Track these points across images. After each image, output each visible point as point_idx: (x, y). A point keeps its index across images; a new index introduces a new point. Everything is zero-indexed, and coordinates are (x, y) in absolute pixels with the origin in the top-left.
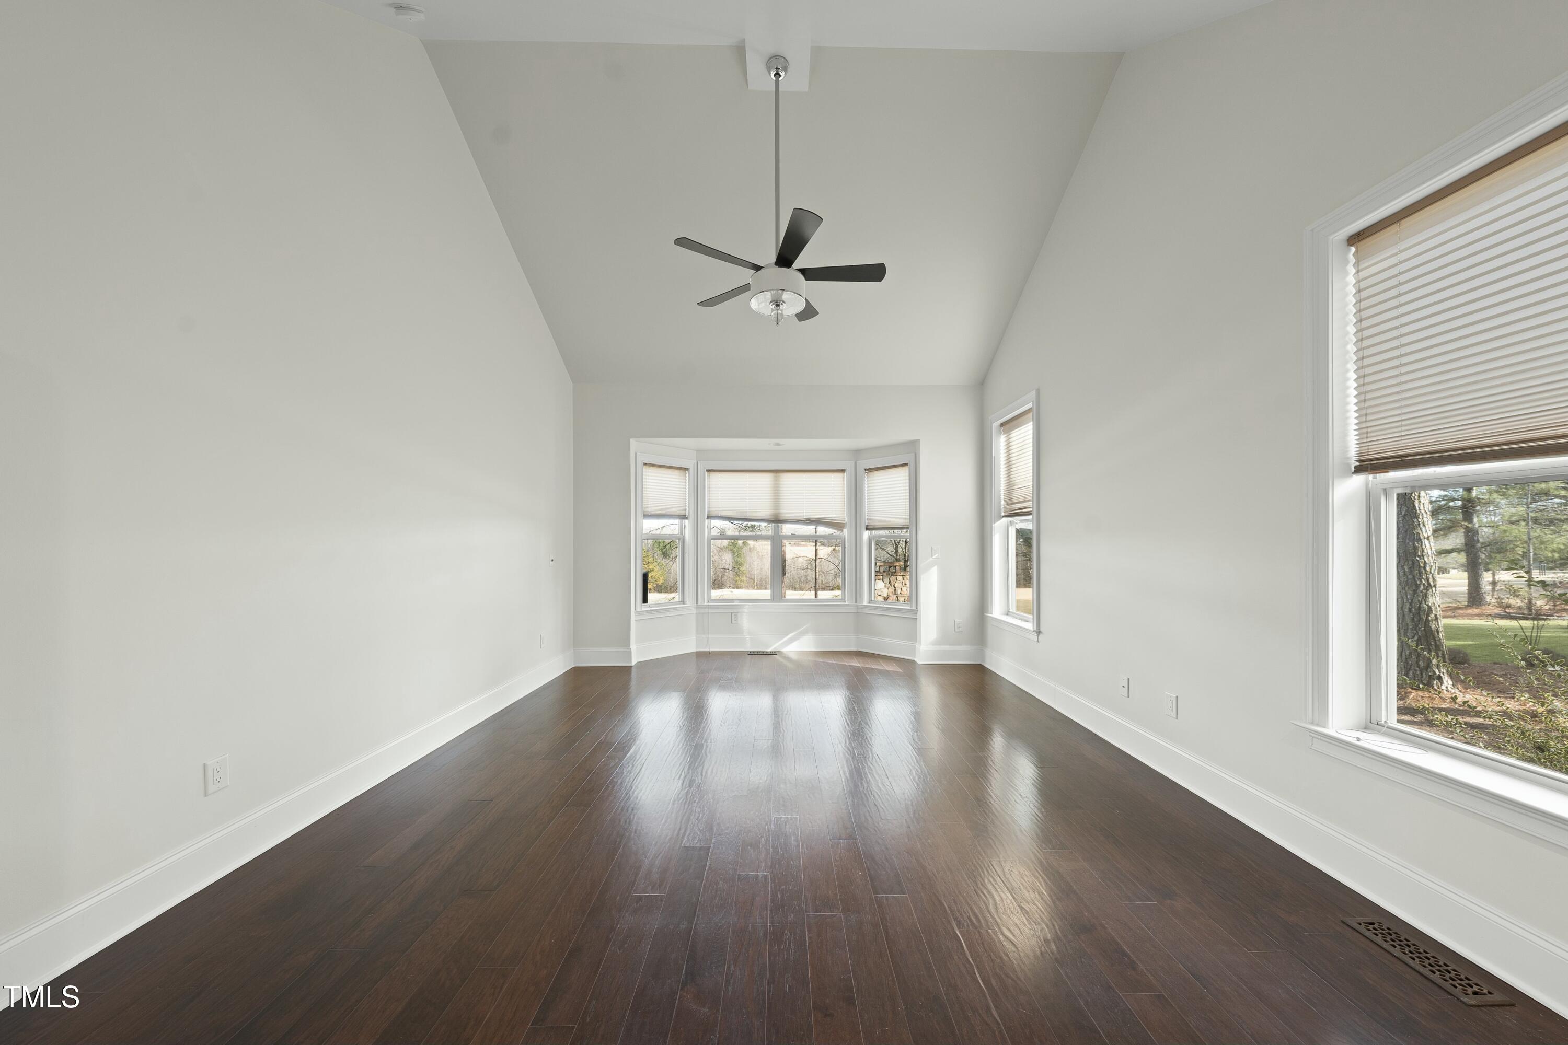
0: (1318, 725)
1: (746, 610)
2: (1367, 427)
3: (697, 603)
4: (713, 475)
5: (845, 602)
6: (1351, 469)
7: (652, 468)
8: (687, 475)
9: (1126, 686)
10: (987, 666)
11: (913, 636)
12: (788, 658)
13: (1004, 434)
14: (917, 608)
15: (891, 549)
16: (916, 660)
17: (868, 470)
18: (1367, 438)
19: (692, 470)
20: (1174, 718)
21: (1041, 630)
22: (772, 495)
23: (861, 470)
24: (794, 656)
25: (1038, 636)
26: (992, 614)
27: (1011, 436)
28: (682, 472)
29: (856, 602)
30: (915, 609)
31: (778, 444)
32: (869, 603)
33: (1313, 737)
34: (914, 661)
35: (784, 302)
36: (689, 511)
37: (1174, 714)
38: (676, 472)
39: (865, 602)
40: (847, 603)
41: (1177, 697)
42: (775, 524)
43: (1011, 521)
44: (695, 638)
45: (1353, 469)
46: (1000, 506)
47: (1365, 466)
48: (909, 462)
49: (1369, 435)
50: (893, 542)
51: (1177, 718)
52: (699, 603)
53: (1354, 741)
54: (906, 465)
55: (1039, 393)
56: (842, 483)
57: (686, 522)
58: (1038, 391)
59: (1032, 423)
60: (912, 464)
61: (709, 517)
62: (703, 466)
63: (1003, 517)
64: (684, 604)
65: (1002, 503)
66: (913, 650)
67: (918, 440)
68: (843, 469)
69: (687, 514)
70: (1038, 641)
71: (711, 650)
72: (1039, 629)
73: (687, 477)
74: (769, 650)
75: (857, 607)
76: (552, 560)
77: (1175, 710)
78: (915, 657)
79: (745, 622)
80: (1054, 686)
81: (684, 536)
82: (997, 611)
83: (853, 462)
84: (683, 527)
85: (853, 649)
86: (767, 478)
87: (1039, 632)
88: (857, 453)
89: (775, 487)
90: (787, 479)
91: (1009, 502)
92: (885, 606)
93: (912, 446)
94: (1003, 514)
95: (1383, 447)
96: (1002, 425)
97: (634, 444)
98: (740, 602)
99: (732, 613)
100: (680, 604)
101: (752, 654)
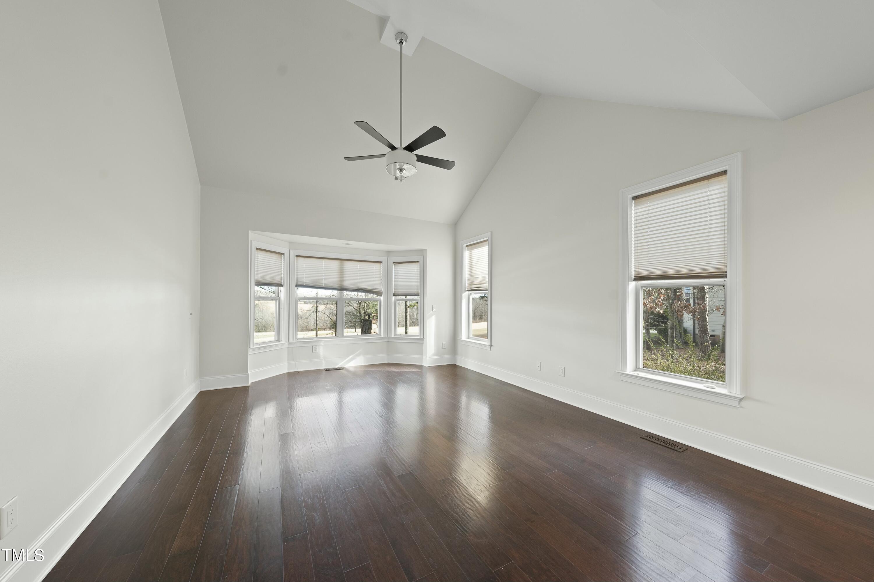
0: (623, 371)
1: (322, 344)
2: (638, 265)
3: (289, 341)
4: (301, 259)
5: (381, 336)
6: (632, 279)
7: (261, 251)
8: (283, 258)
9: (540, 366)
10: (458, 364)
11: (421, 352)
12: (348, 370)
13: (467, 251)
14: (424, 337)
15: (356, 305)
16: (423, 365)
17: (395, 263)
18: (638, 268)
19: (287, 255)
20: (563, 376)
21: (493, 344)
22: (339, 274)
23: (391, 263)
24: (352, 369)
25: (491, 348)
26: (461, 338)
27: (472, 252)
28: (279, 256)
29: (388, 336)
30: (423, 338)
31: (348, 244)
32: (395, 336)
33: (621, 376)
34: (422, 365)
35: (405, 170)
36: (284, 280)
37: (563, 375)
38: (275, 256)
39: (393, 336)
40: (382, 336)
41: (564, 368)
42: (340, 291)
43: (470, 293)
44: (287, 363)
45: (633, 279)
46: (466, 286)
47: (638, 278)
48: (420, 260)
49: (639, 268)
50: (358, 302)
51: (564, 376)
52: (290, 341)
53: (637, 375)
54: (418, 262)
55: (492, 233)
56: (380, 269)
57: (282, 288)
58: (492, 232)
59: (488, 246)
60: (421, 262)
61: (297, 286)
62: (293, 253)
63: (467, 291)
64: (279, 342)
65: (467, 284)
66: (421, 359)
67: (426, 250)
68: (381, 261)
69: (282, 283)
70: (491, 350)
71: (299, 370)
72: (491, 344)
73: (283, 259)
74: (337, 367)
75: (388, 338)
76: (191, 314)
77: (563, 373)
78: (422, 363)
79: (321, 351)
80: (501, 370)
81: (280, 298)
82: (464, 336)
83: (386, 258)
84: (279, 291)
85: (386, 362)
86: (336, 263)
87: (491, 346)
88: (389, 253)
89: (340, 269)
90: (348, 264)
91: (471, 284)
92: (405, 337)
93: (422, 252)
94: (467, 290)
95: (644, 272)
96: (467, 246)
97: (252, 235)
98: (317, 339)
99: (313, 346)
100: (277, 342)
101: (327, 370)
